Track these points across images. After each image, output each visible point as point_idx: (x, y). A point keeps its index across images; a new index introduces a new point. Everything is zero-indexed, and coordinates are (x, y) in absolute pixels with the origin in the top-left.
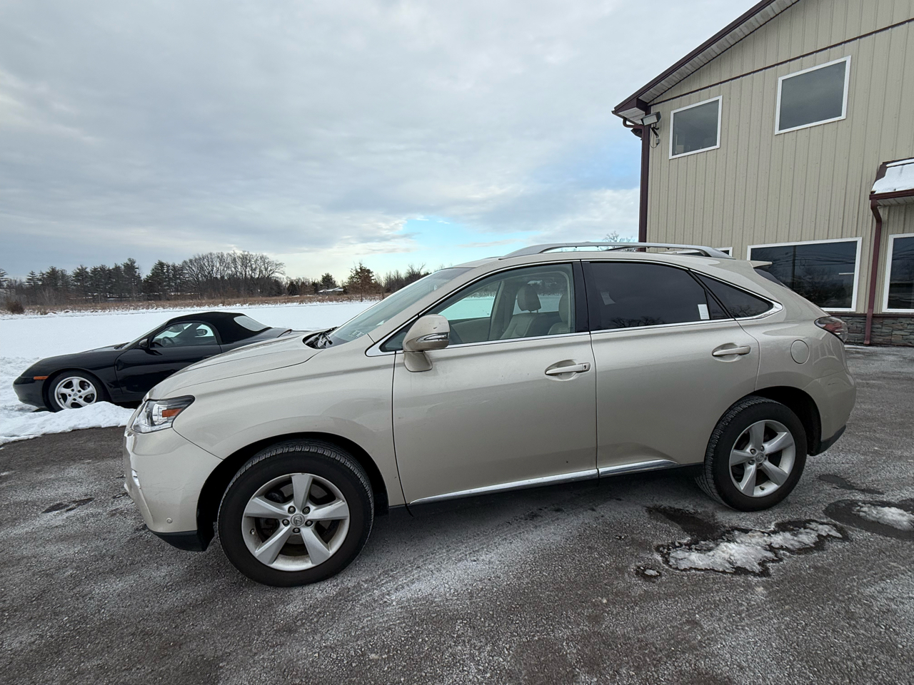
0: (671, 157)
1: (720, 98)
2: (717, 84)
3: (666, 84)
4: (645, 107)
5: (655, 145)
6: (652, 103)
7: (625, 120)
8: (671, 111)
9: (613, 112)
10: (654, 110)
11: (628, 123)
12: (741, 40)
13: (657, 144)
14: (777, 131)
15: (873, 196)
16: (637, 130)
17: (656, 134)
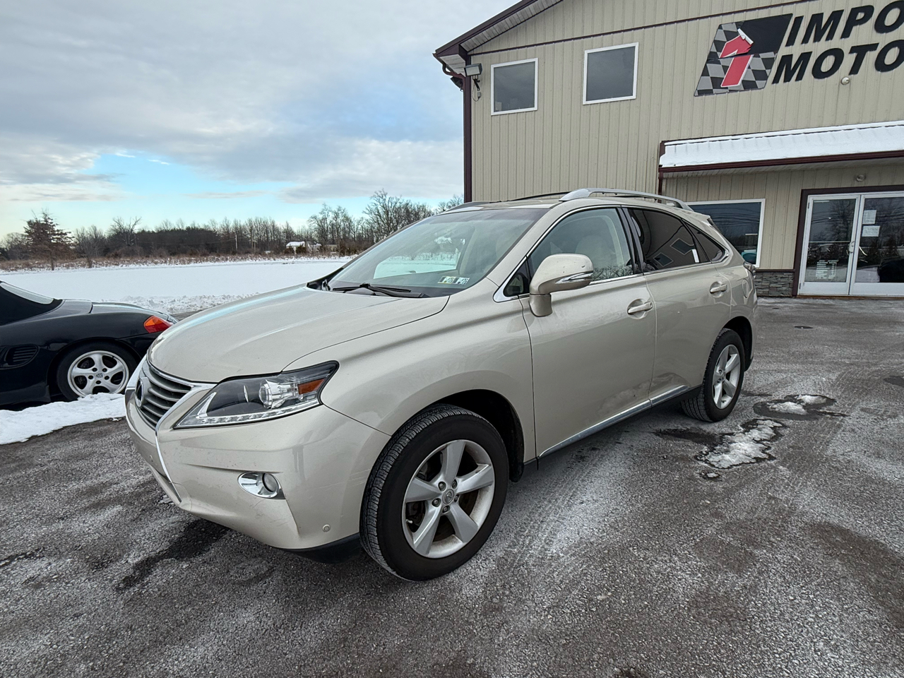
0: (493, 113)
1: (536, 60)
2: (533, 45)
3: (486, 35)
4: (467, 56)
5: (477, 99)
6: (472, 53)
7: (445, 66)
8: (492, 64)
9: (434, 54)
10: (474, 60)
11: (447, 70)
12: (553, 5)
13: (479, 98)
14: (585, 102)
15: (661, 170)
16: (457, 80)
17: (478, 87)
